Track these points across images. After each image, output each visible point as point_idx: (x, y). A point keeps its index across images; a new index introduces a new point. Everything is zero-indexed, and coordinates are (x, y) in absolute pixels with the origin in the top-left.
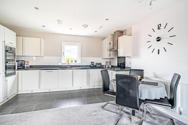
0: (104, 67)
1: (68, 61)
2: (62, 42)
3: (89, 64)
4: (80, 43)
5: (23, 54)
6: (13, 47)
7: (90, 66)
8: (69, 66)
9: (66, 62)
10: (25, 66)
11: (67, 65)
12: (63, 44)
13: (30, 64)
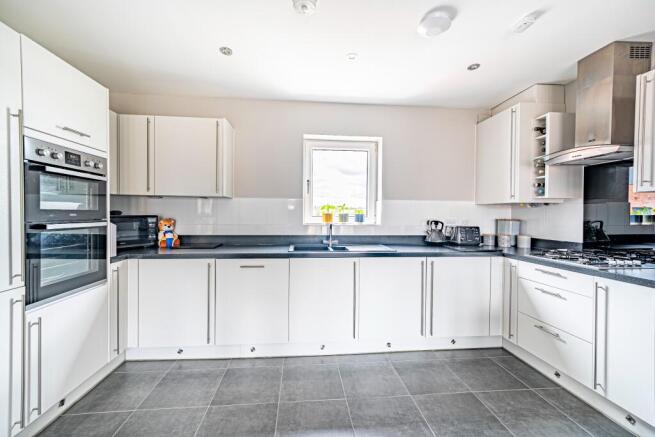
0: (490, 243)
1: (328, 217)
2: (306, 136)
3: (420, 230)
4: (380, 140)
5: (148, 189)
6: (88, 151)
7: (425, 237)
8: (335, 237)
9: (321, 221)
10: (161, 237)
11: (325, 232)
12: (307, 145)
13: (180, 230)
